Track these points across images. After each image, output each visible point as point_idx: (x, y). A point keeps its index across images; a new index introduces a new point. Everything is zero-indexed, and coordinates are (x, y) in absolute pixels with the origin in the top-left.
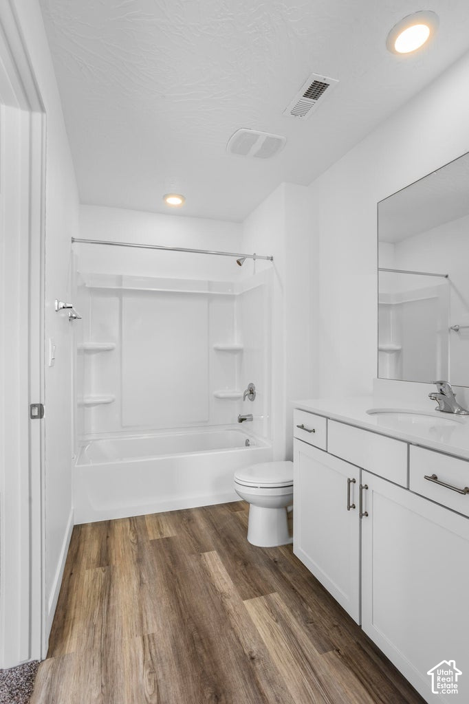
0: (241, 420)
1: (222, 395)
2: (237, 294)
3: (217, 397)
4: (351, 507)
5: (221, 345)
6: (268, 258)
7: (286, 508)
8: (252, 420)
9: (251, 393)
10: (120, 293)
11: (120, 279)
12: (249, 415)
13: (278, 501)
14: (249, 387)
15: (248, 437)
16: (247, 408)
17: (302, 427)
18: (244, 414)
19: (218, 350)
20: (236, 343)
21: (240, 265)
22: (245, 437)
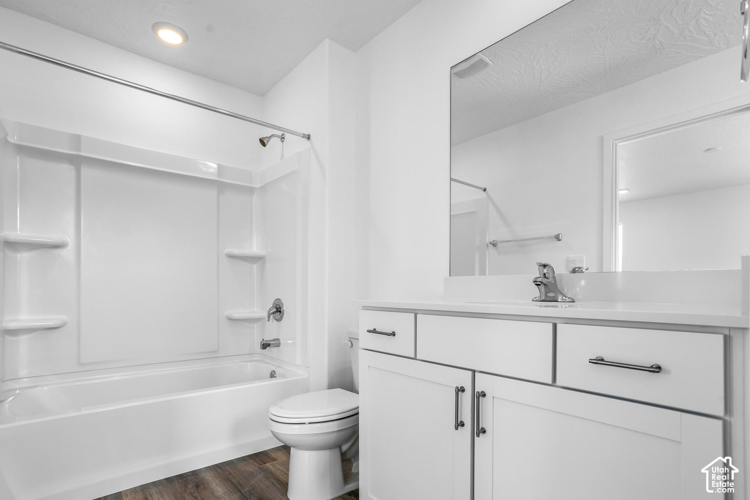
0: (265, 346)
1: (236, 316)
2: (258, 186)
3: (231, 319)
4: (460, 424)
5: (236, 251)
6: (304, 136)
7: (340, 447)
8: (278, 345)
9: (277, 311)
10: (76, 161)
11: (77, 140)
12: (274, 340)
13: (332, 438)
14: (274, 304)
15: (273, 368)
16: (272, 330)
17: (374, 331)
18: (268, 338)
19: (231, 257)
20: (255, 248)
21: (264, 144)
22: (268, 368)
